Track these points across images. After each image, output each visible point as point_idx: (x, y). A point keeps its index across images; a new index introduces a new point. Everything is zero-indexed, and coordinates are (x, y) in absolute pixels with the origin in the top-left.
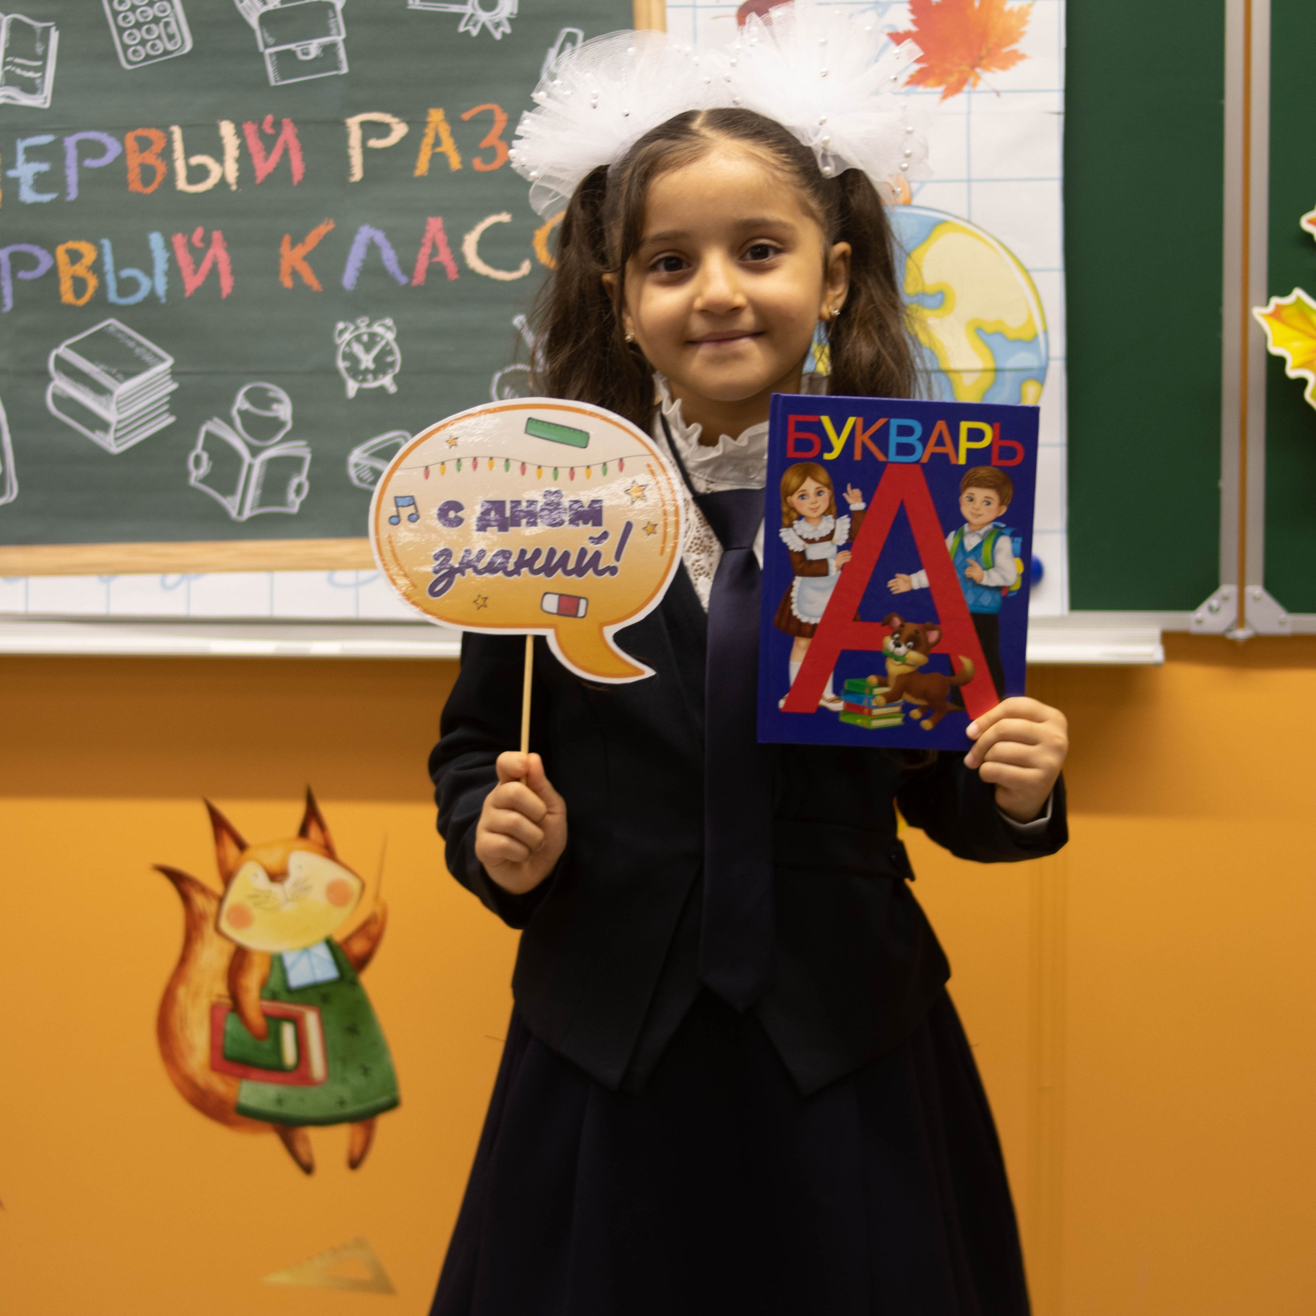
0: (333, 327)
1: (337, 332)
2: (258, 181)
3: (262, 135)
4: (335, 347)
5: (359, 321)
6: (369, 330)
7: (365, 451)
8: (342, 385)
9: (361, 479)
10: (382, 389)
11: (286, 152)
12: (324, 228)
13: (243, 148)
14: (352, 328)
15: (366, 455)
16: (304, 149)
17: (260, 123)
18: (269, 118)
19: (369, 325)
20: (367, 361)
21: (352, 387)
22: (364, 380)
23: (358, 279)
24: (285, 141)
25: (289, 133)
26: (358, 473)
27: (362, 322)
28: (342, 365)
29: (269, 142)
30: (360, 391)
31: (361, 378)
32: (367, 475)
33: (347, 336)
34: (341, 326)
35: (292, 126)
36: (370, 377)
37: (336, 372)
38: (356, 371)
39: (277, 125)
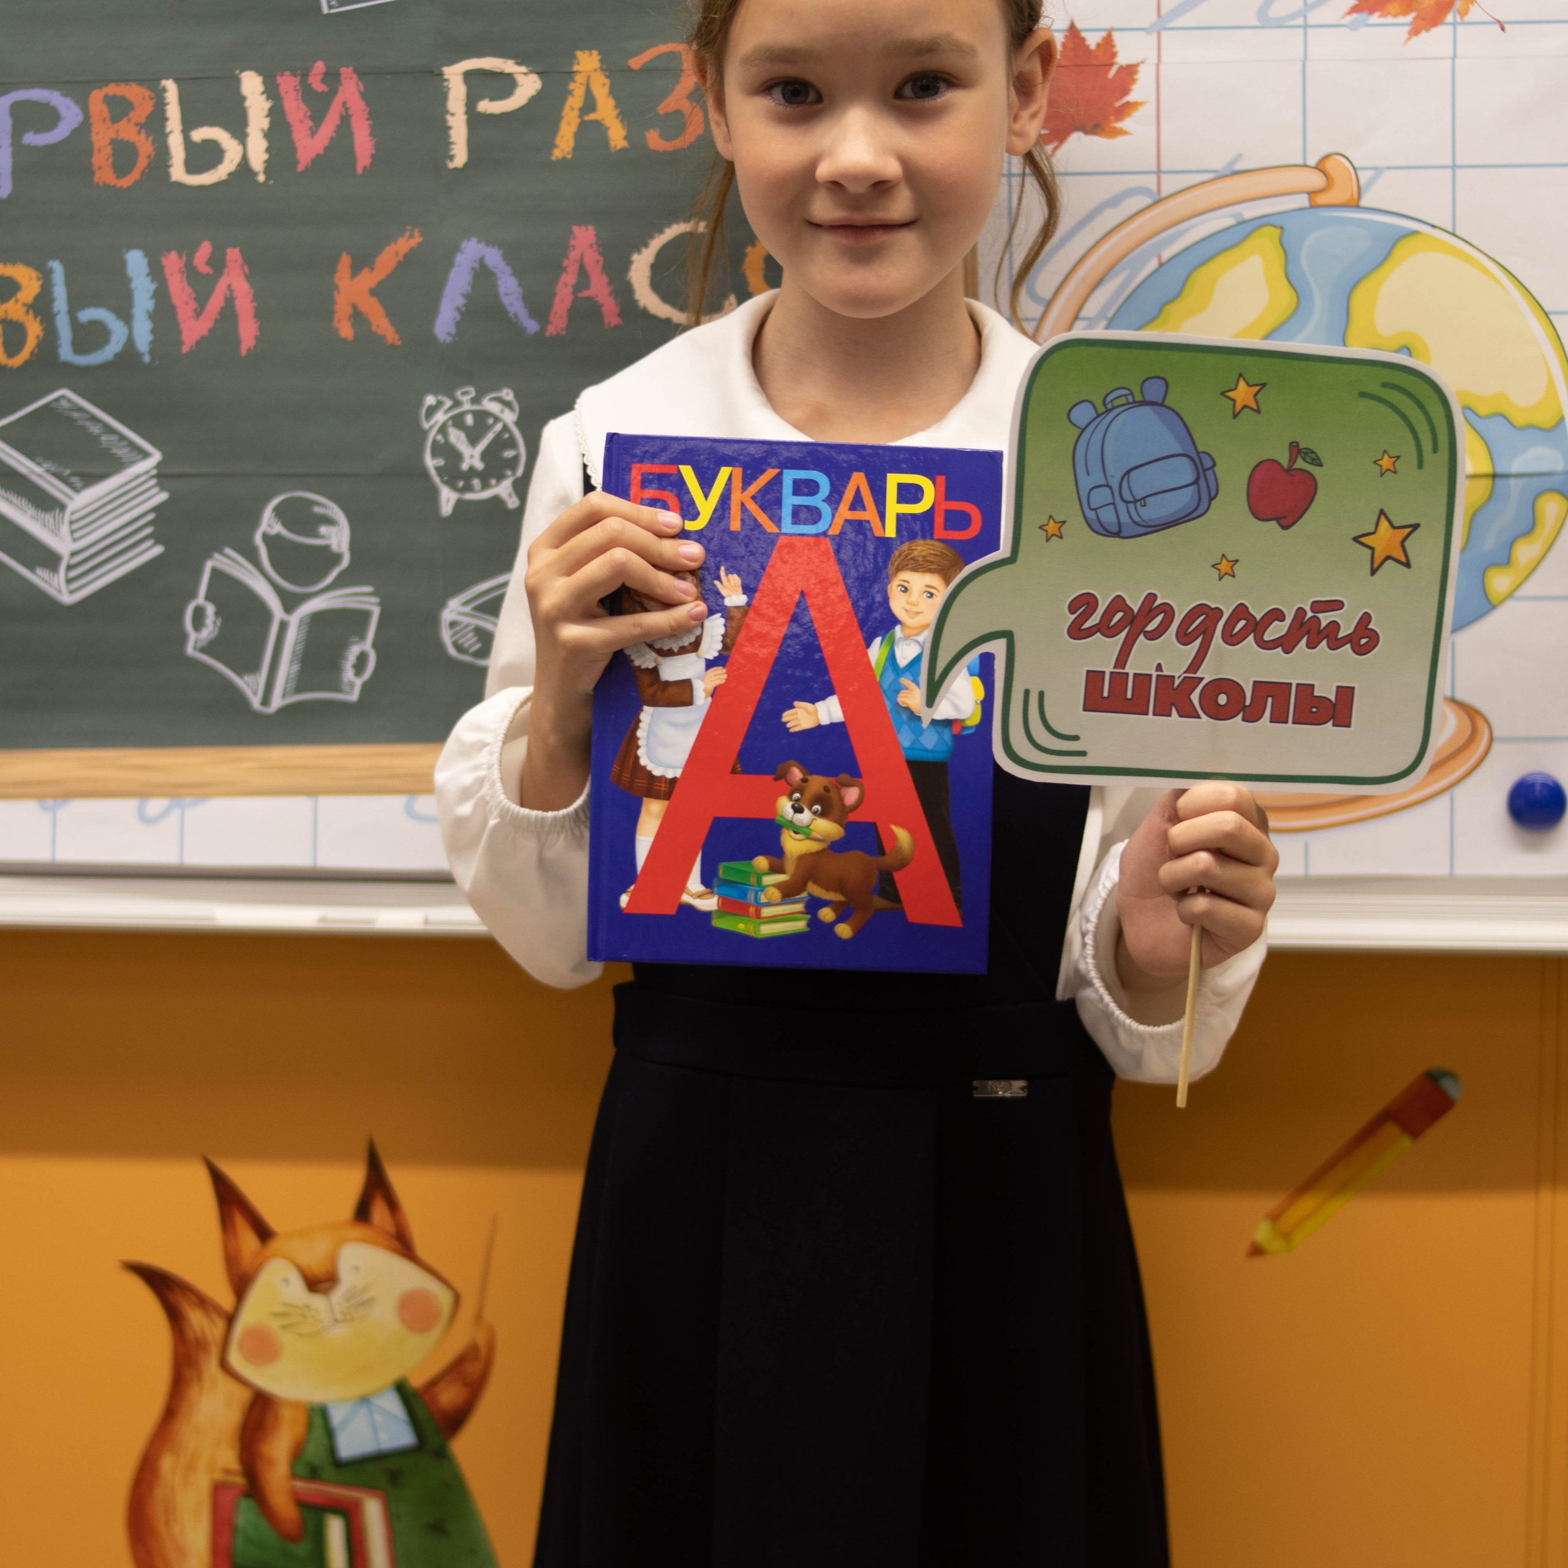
0: (420, 402)
1: (424, 411)
2: (301, 168)
3: (307, 93)
4: (424, 434)
5: (459, 393)
6: (476, 408)
7: (465, 604)
8: (433, 495)
9: (459, 648)
10: (497, 500)
11: (345, 120)
12: (405, 244)
13: (276, 114)
14: (448, 403)
15: (468, 609)
16: (372, 116)
17: (305, 76)
18: (319, 66)
19: (475, 401)
20: (472, 457)
21: (448, 499)
22: (468, 488)
23: (458, 324)
24: (345, 103)
25: (350, 89)
26: (454, 638)
27: (464, 393)
28: (431, 463)
29: (318, 106)
30: (460, 504)
31: (461, 484)
32: (471, 641)
33: (440, 417)
34: (430, 400)
35: (355, 78)
36: (476, 482)
37: (424, 474)
38: (453, 474)
39: (332, 77)
